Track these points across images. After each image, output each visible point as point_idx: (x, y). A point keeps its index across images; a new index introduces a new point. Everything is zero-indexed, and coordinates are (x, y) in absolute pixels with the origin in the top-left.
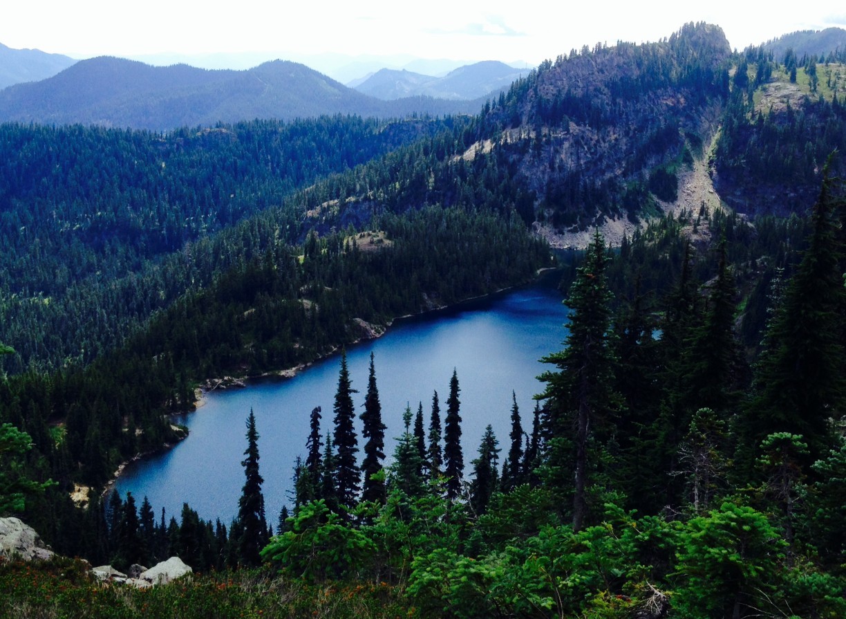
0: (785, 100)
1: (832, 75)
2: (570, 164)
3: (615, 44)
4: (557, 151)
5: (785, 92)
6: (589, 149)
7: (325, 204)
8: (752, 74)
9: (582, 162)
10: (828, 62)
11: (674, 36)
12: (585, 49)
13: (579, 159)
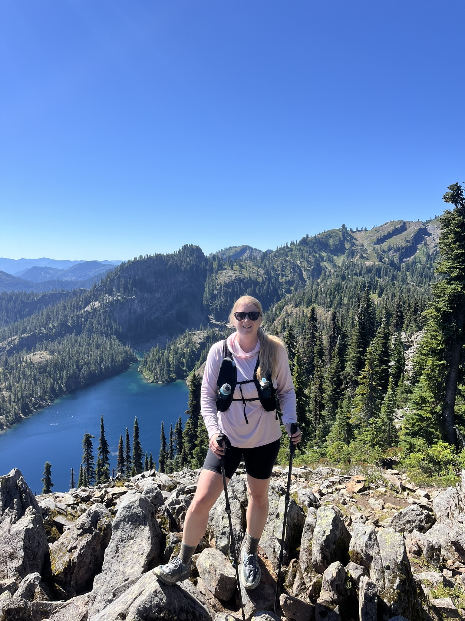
0: (230, 278)
1: (247, 266)
2: (139, 310)
3: (155, 255)
4: (132, 305)
5: (229, 274)
6: (147, 303)
7: (10, 339)
8: (215, 266)
9: (144, 309)
10: (245, 261)
11: (180, 250)
12: (141, 257)
13: (142, 308)
